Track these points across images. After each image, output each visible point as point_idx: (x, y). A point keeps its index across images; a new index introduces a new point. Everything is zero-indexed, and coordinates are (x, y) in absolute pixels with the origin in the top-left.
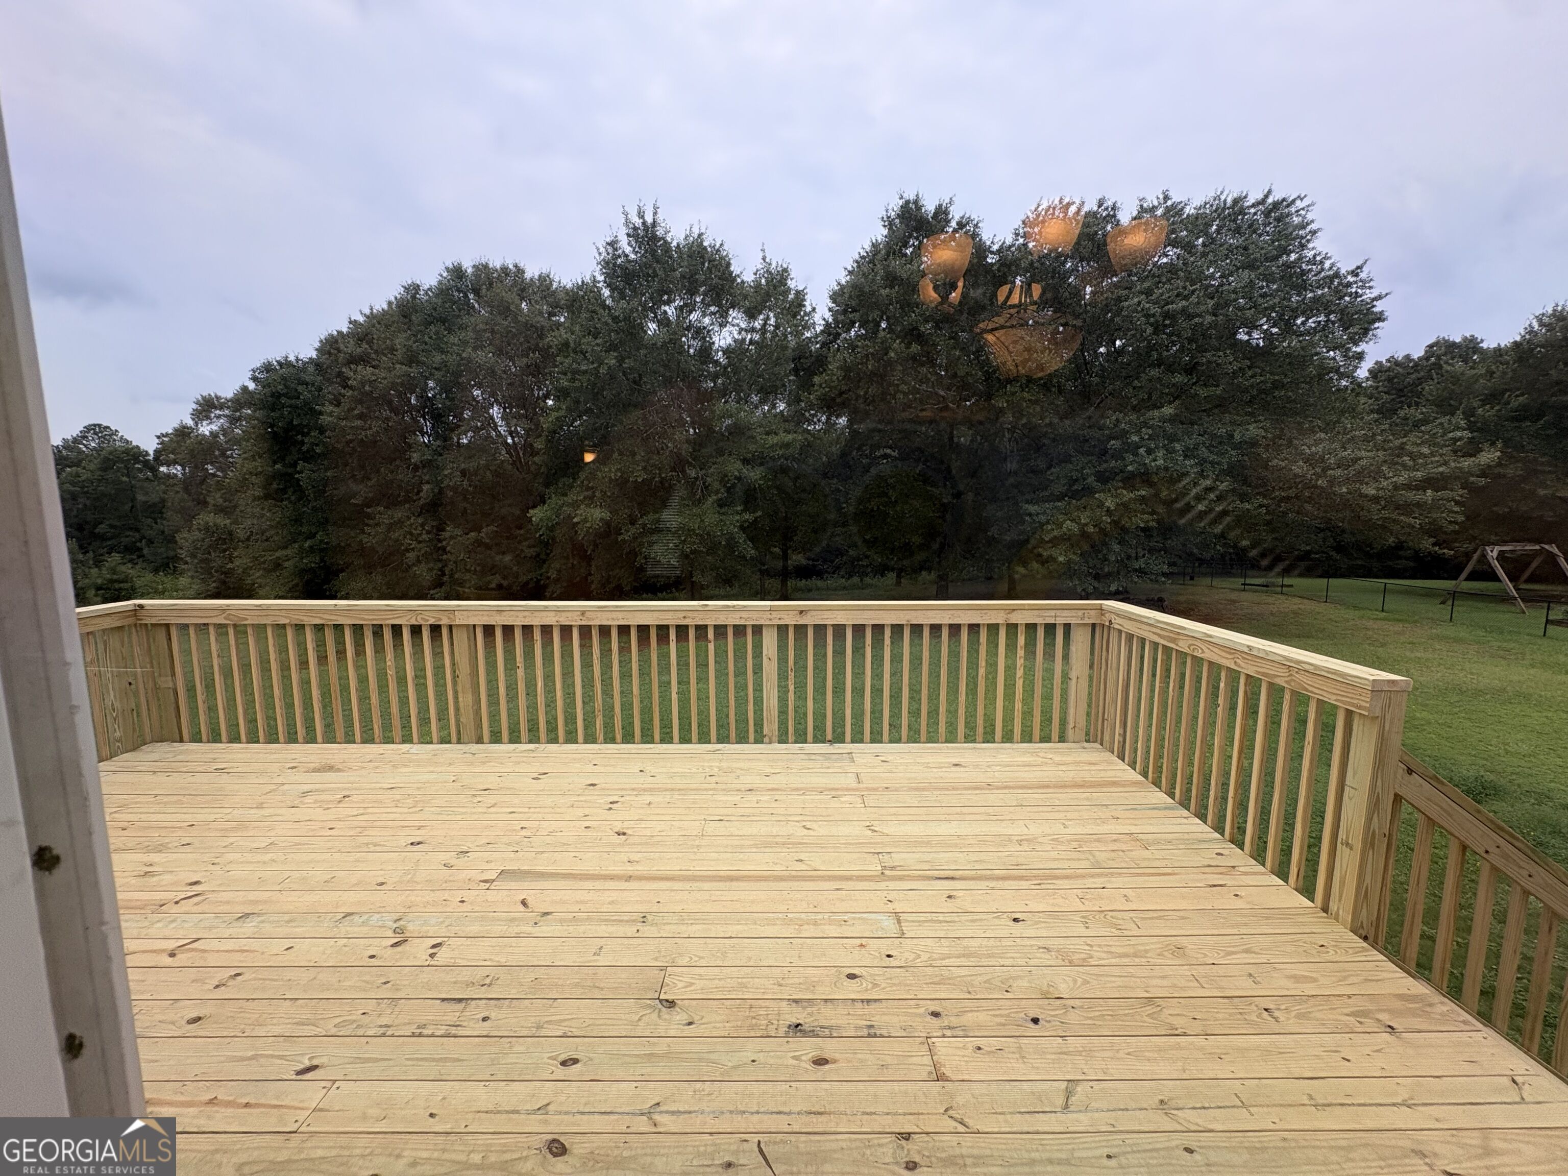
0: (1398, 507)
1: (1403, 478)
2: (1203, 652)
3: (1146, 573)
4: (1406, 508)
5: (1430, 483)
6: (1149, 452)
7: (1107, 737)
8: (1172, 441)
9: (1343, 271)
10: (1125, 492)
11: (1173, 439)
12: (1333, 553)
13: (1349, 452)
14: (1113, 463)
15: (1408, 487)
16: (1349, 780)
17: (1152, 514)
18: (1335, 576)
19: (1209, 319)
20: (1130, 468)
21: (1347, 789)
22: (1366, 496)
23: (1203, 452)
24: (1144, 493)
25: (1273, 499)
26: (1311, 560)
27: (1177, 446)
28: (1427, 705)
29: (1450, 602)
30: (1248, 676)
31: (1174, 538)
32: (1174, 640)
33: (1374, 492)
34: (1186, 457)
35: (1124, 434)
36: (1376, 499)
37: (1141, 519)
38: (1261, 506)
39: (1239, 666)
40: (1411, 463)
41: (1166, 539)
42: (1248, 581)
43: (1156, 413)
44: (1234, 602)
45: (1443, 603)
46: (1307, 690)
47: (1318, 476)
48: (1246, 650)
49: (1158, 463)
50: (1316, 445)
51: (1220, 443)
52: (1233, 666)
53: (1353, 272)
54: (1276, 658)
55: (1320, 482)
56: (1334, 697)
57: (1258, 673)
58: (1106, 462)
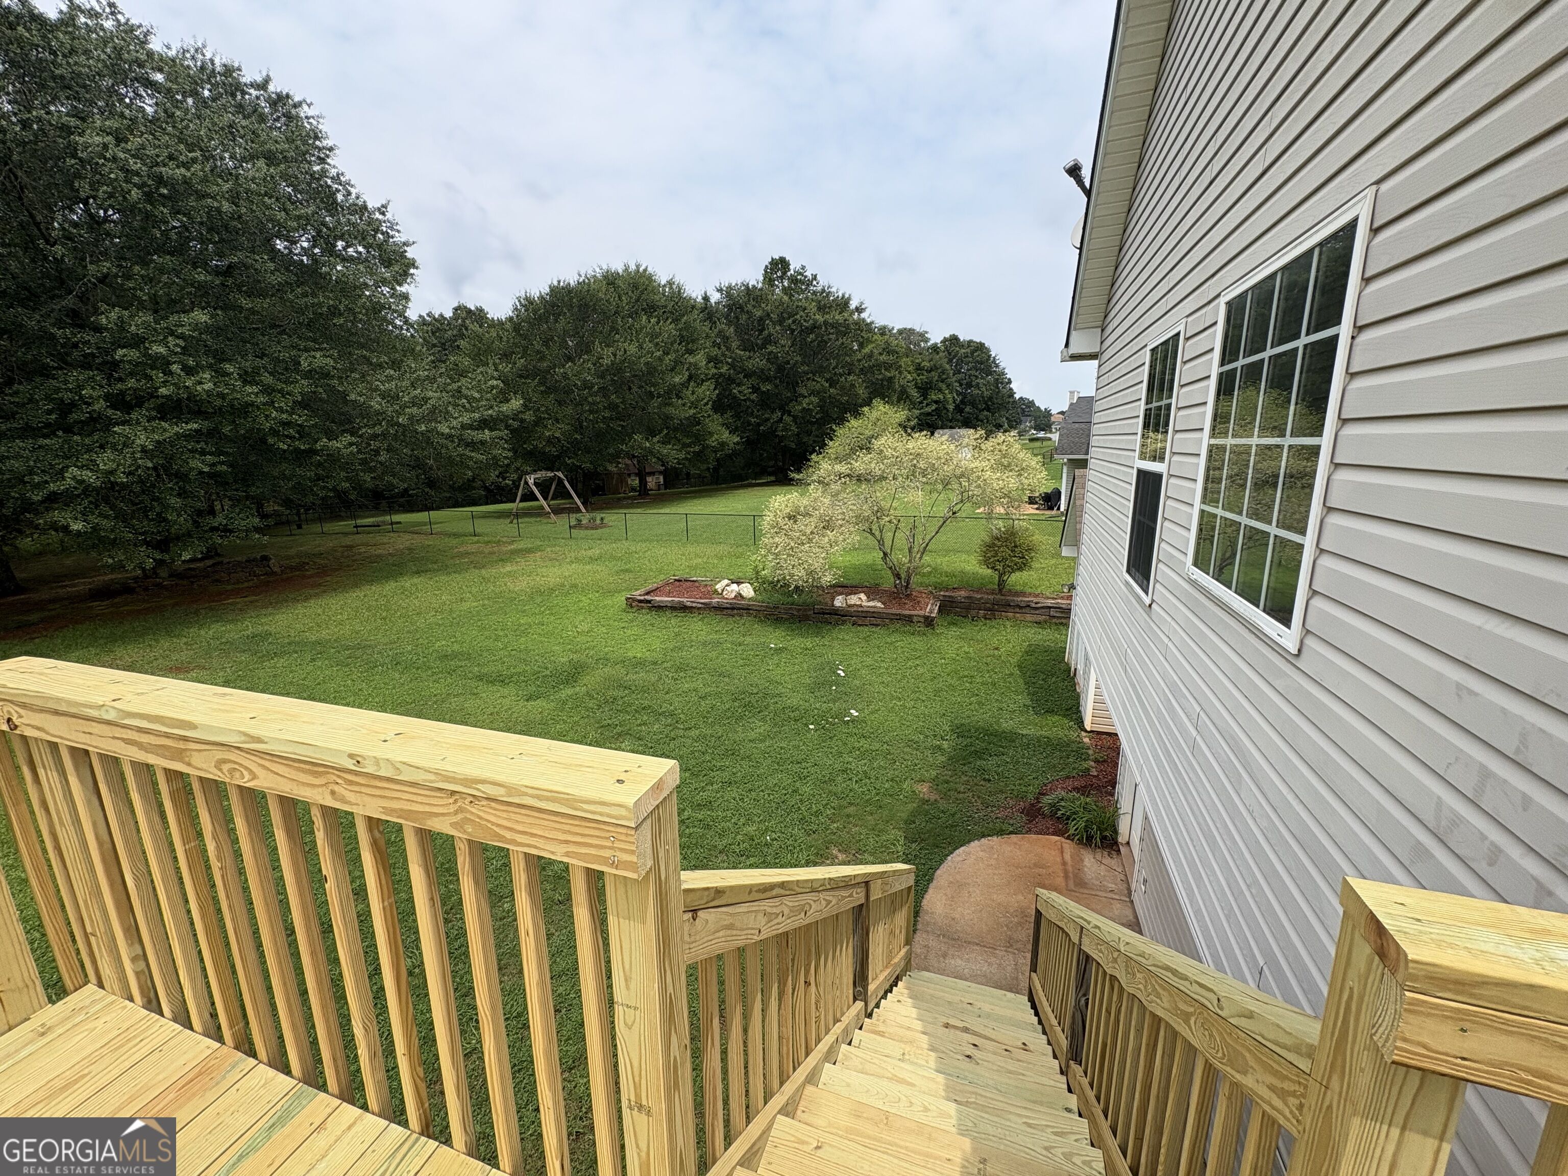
0: (467, 445)
1: (466, 419)
2: (254, 777)
3: (231, 531)
4: (472, 445)
5: (484, 424)
6: (189, 371)
7: (107, 970)
8: (222, 360)
9: (370, 206)
10: (165, 425)
11: (221, 357)
12: (427, 490)
13: (419, 391)
14: (131, 383)
15: (471, 427)
16: (619, 993)
17: (220, 453)
18: (433, 509)
19: (226, 206)
20: (163, 391)
21: (619, 1010)
22: (443, 434)
23: (268, 379)
24: (196, 426)
25: (361, 436)
26: (410, 496)
27: (229, 368)
28: (524, 611)
29: (515, 521)
30: (372, 822)
31: (258, 484)
32: (178, 754)
33: (447, 431)
34: (245, 382)
35: (137, 342)
36: (450, 437)
37: (203, 462)
38: (351, 444)
39: (344, 800)
40: (467, 405)
41: (248, 486)
42: (360, 522)
43: (184, 318)
44: (350, 547)
45: (511, 522)
46: (502, 838)
47: (399, 414)
48: (350, 764)
49: (206, 387)
50: (389, 381)
51: (286, 369)
52: (330, 802)
53: (379, 209)
54: (419, 777)
55: (400, 420)
56: (563, 849)
57: (391, 811)
58: (120, 379)
